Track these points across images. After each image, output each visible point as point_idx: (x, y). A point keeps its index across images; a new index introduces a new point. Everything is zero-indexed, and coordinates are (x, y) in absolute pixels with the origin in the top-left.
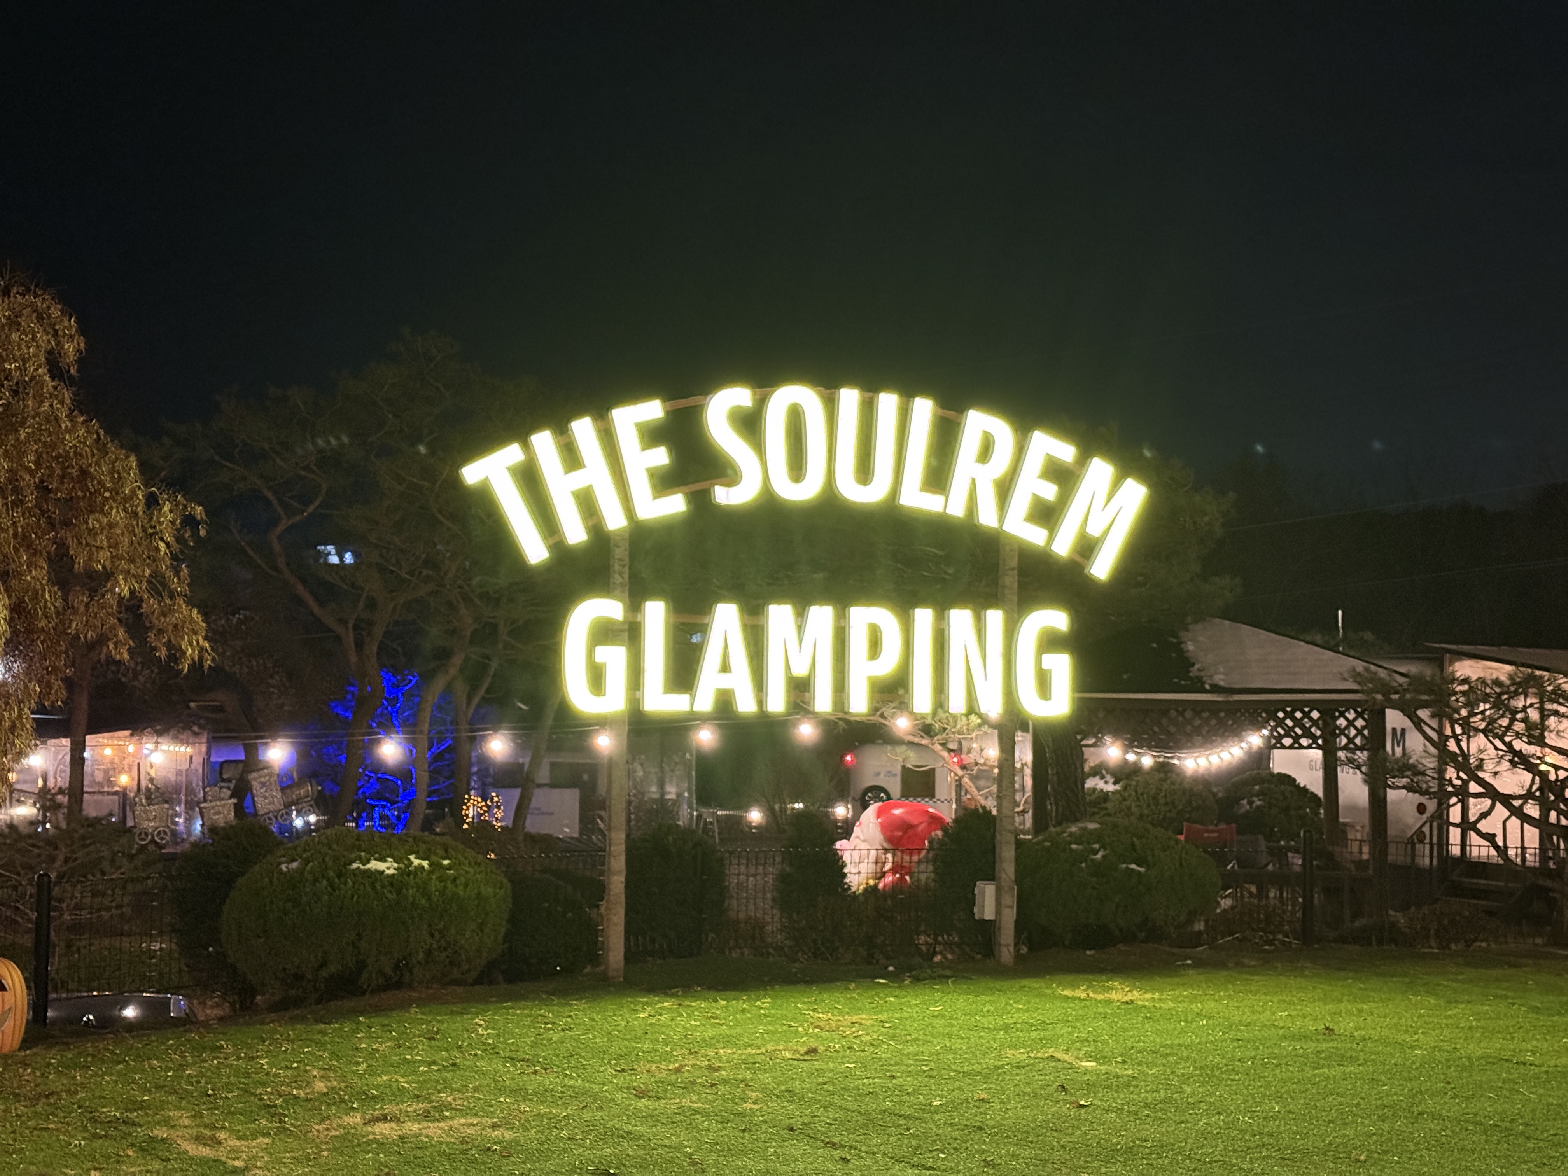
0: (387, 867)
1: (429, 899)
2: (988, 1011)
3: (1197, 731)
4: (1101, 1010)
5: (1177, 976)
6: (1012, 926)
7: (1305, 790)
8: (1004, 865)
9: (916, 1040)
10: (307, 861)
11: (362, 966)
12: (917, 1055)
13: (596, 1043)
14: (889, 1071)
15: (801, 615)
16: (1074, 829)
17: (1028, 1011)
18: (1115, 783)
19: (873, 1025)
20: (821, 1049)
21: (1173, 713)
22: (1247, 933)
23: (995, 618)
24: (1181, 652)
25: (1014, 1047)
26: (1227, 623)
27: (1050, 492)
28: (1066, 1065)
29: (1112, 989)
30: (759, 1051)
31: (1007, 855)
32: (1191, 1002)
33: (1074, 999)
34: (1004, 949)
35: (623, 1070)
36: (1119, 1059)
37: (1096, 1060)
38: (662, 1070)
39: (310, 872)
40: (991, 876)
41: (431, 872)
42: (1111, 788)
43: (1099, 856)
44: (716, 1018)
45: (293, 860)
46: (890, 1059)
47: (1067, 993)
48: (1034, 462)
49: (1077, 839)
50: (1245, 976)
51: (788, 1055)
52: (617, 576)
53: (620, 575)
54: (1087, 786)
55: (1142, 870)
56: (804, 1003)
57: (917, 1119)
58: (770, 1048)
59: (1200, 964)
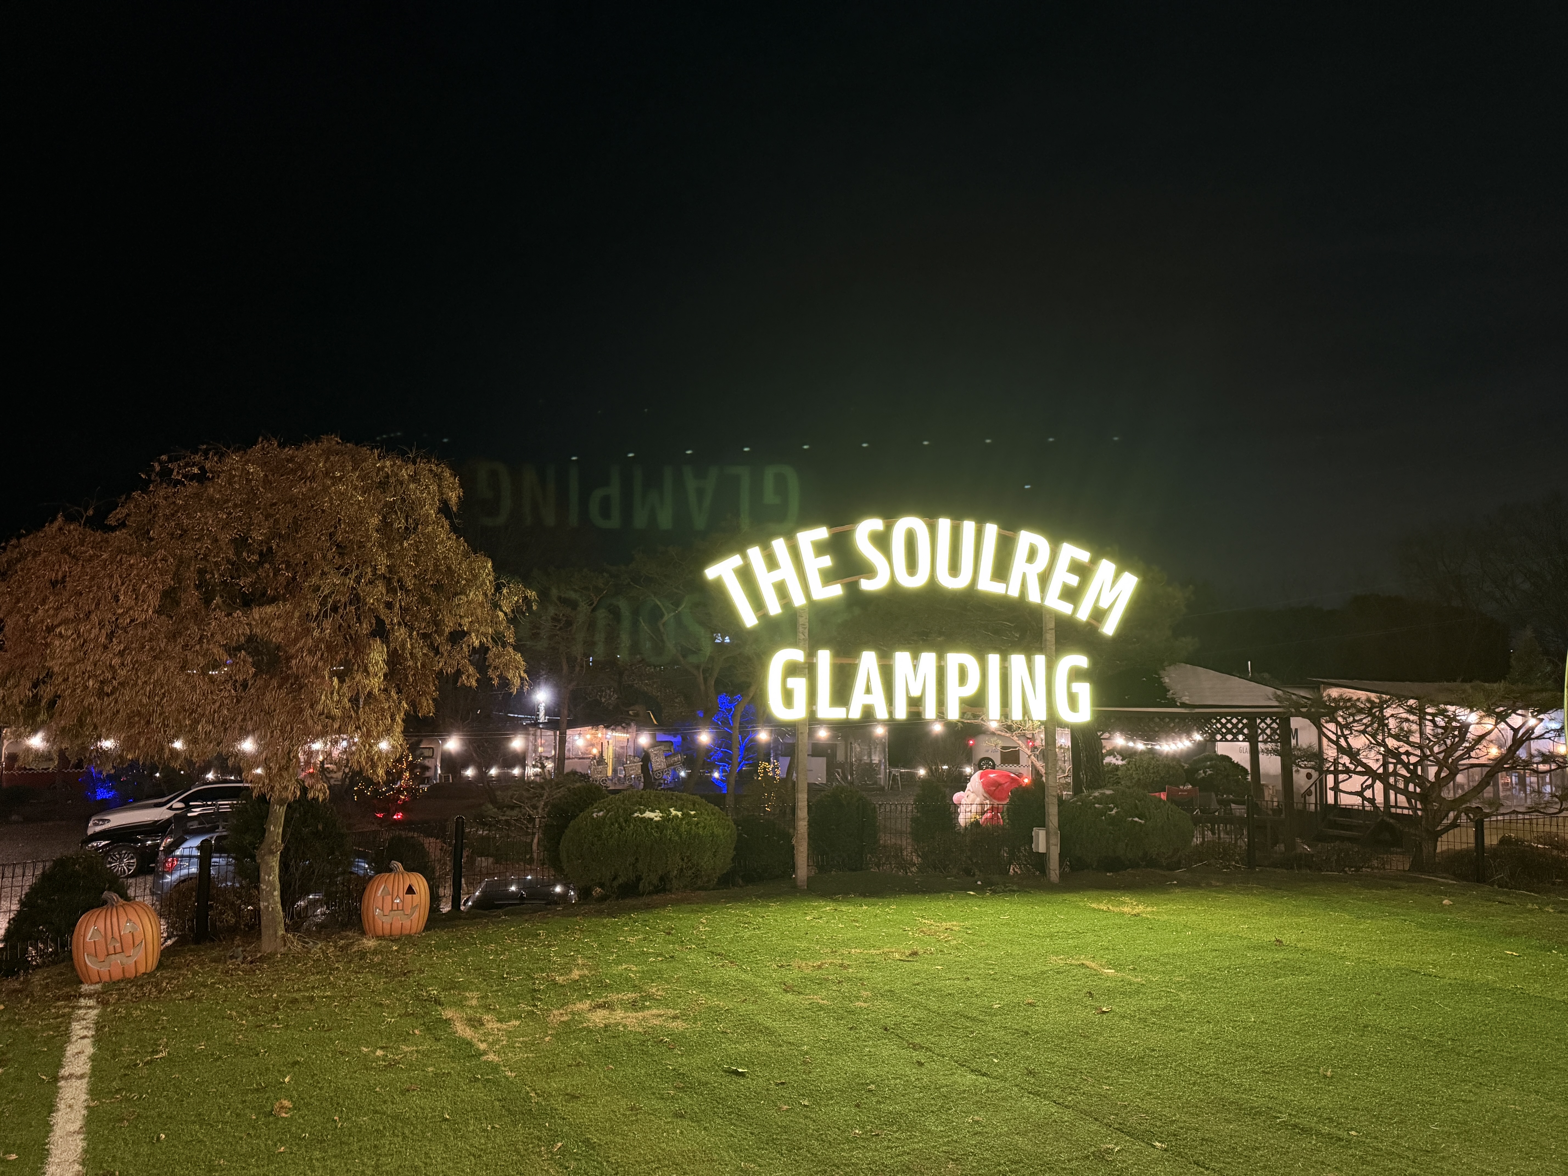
0: (655, 816)
1: (681, 837)
2: (1040, 921)
3: (1172, 730)
4: (1117, 921)
5: (1168, 893)
6: (1057, 857)
7: (1237, 765)
8: (1051, 817)
9: (987, 945)
10: (608, 811)
11: (639, 879)
12: (987, 959)
13: (772, 941)
14: (966, 973)
15: (915, 657)
16: (1096, 794)
17: (1066, 921)
18: (1122, 760)
19: (960, 931)
20: (921, 952)
21: (1157, 720)
22: (1212, 861)
23: (1040, 660)
24: (1161, 684)
25: (1056, 953)
26: (1188, 666)
27: (1074, 580)
28: (1094, 972)
29: (1125, 903)
30: (878, 952)
31: (1053, 811)
32: (1179, 915)
33: (1100, 910)
34: (1052, 872)
35: (782, 966)
36: (1131, 967)
37: (1114, 967)
38: (808, 967)
39: (609, 819)
40: (1042, 824)
41: (682, 819)
42: (1120, 763)
43: (1113, 812)
44: (857, 922)
45: (601, 810)
46: (968, 962)
47: (1094, 905)
48: (1063, 562)
49: (1098, 800)
50: (1214, 894)
51: (897, 956)
52: (801, 635)
53: (803, 634)
54: (1105, 762)
55: (1143, 822)
56: (917, 910)
57: (981, 1021)
58: (886, 950)
59: (1183, 884)
